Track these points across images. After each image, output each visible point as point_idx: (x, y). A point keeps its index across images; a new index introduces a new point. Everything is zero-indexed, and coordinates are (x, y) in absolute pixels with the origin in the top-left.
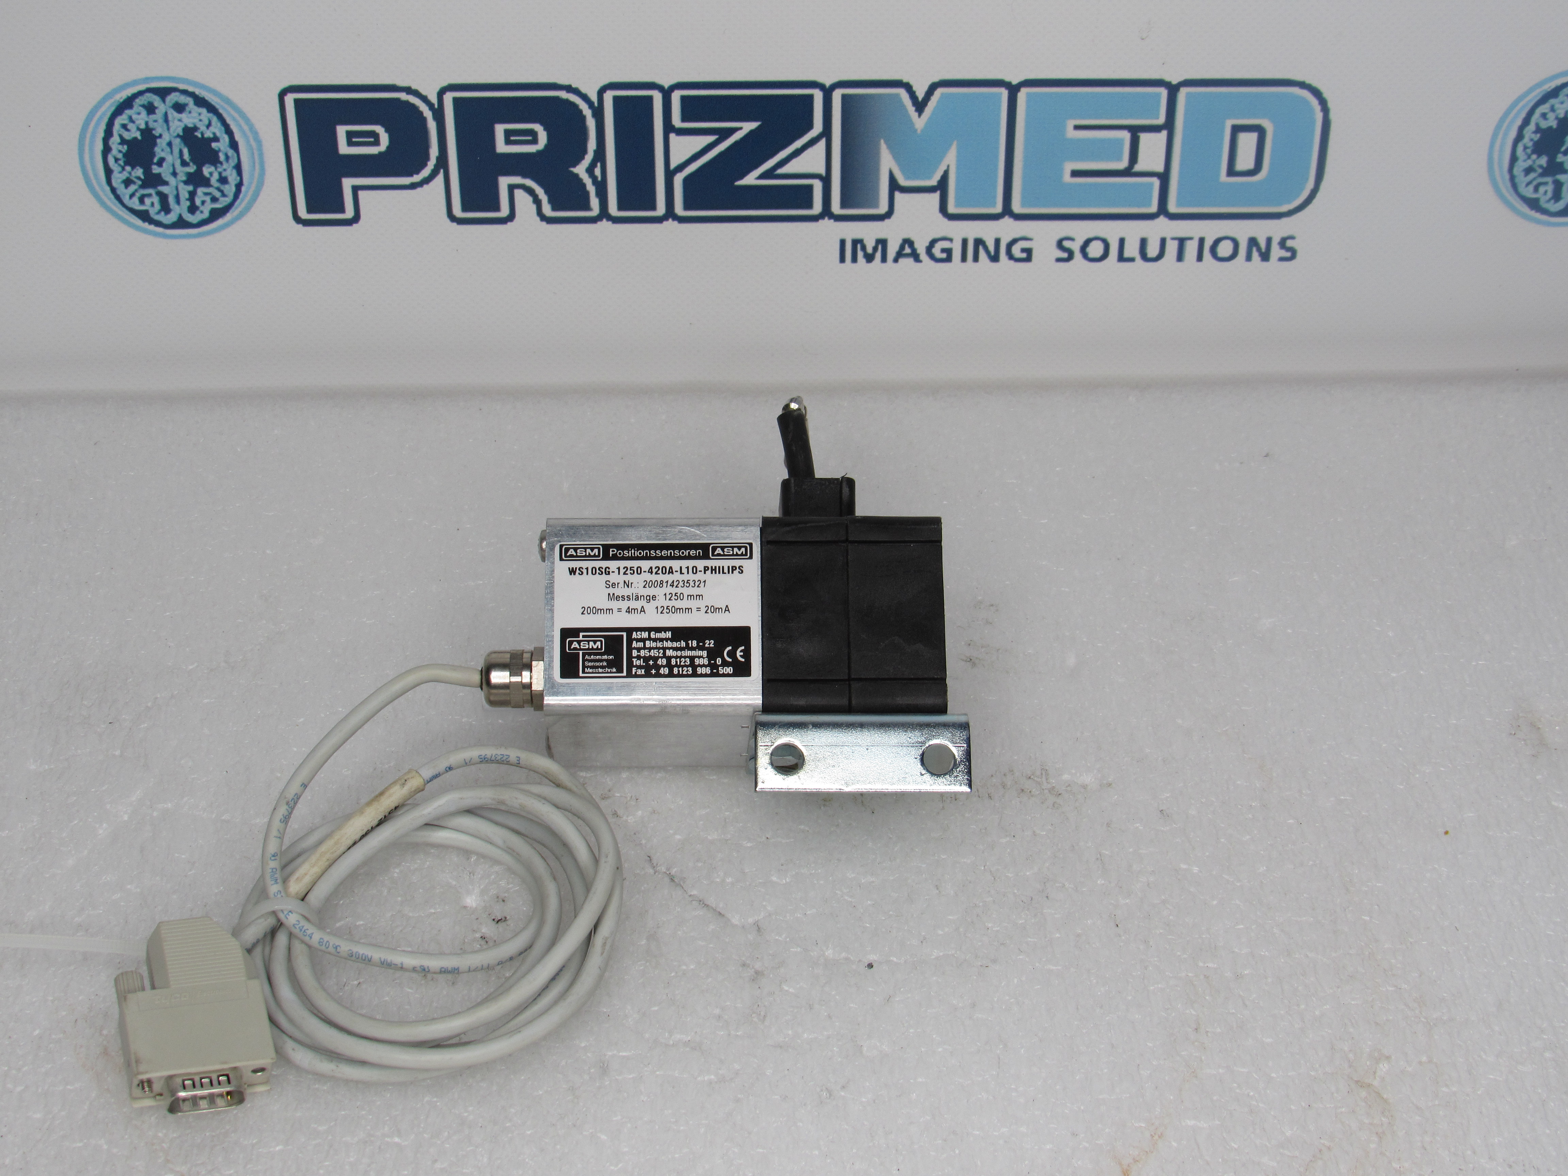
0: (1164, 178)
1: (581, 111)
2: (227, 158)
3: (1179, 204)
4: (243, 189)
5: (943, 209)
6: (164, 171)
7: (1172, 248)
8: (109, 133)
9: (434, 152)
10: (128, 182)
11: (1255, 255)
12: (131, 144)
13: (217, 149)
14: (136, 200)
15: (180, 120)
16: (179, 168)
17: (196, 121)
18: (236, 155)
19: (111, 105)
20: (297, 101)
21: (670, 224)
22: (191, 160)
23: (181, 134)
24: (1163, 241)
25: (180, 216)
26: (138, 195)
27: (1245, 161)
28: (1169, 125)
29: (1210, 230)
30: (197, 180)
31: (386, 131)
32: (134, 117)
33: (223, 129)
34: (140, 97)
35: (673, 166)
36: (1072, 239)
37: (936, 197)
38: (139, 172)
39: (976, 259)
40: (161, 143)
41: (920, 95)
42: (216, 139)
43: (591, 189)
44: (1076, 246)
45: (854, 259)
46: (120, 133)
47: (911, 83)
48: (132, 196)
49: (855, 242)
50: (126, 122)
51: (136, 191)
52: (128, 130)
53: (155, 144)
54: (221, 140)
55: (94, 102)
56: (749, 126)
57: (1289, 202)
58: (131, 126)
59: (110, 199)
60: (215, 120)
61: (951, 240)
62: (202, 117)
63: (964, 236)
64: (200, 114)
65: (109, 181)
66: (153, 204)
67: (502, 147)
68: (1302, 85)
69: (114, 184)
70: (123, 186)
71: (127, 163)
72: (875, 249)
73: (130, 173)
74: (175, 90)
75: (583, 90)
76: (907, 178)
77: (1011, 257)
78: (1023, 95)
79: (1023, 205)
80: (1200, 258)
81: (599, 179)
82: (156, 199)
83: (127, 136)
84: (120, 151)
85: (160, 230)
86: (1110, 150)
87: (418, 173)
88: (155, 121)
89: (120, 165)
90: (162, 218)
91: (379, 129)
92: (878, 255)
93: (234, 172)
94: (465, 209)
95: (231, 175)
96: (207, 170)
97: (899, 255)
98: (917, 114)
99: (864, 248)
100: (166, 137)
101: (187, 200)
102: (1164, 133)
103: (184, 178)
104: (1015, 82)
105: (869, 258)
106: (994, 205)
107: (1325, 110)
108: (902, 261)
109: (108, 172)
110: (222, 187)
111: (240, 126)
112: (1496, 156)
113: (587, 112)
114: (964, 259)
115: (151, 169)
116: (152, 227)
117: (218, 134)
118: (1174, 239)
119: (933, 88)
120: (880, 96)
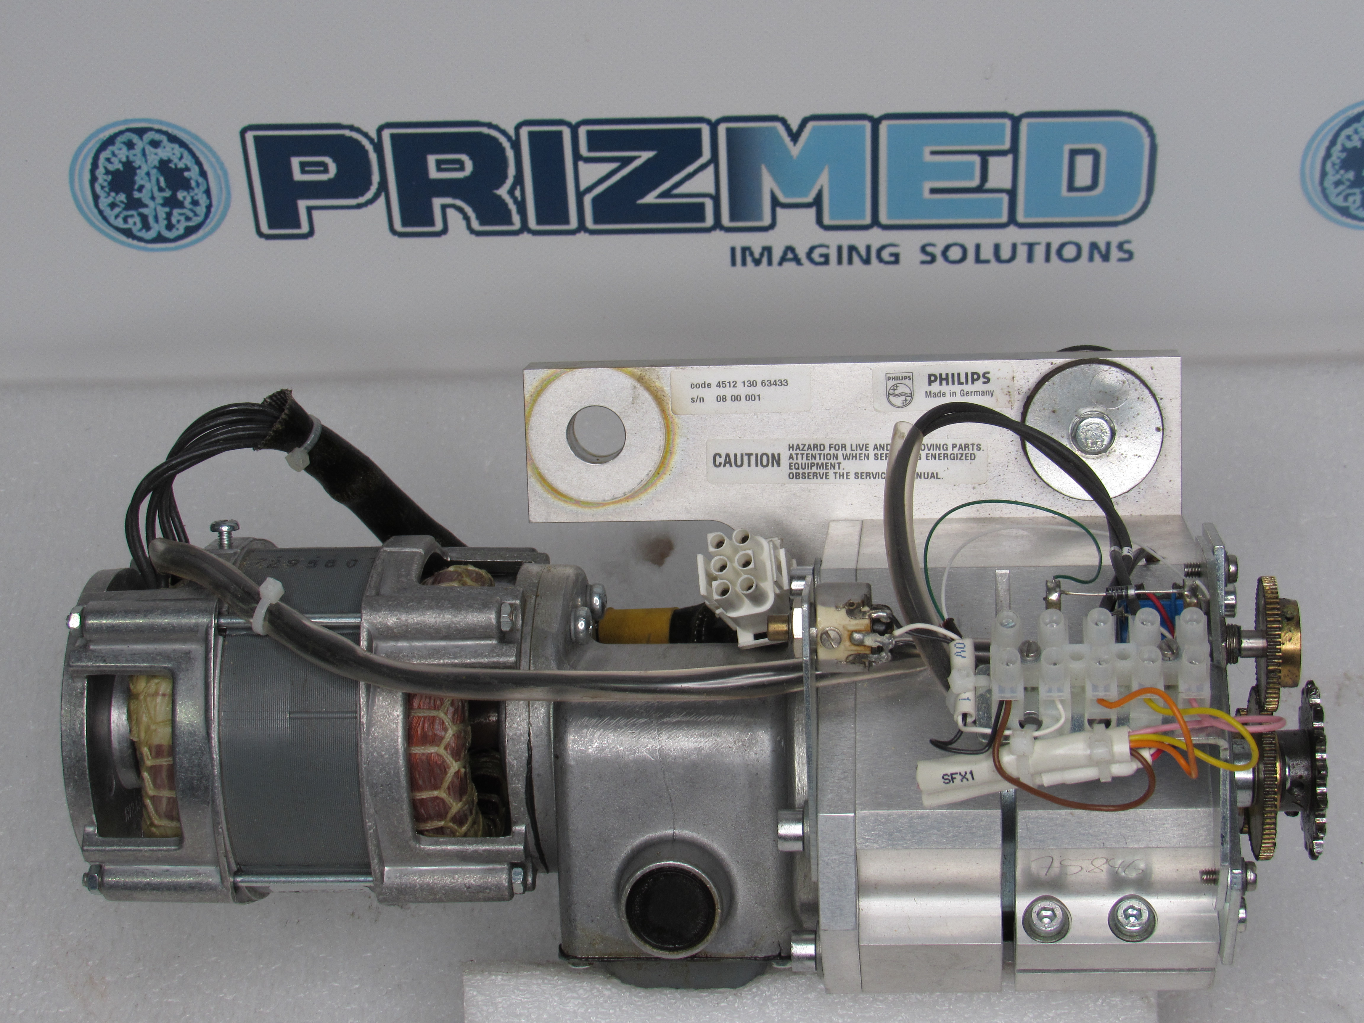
0: (1012, 193)
1: (500, 144)
2: (198, 184)
3: (1027, 215)
4: (213, 210)
5: (819, 221)
6: (144, 196)
7: (1022, 252)
8: (95, 165)
9: (376, 178)
10: (113, 206)
11: (1097, 256)
12: (115, 174)
13: (188, 177)
14: (120, 220)
15: (156, 154)
16: (157, 194)
17: (170, 155)
18: (205, 182)
19: (97, 142)
20: (256, 138)
21: (582, 236)
22: (167, 187)
23: (157, 165)
24: (1014, 247)
25: (159, 233)
26: (122, 216)
27: (1083, 177)
28: (1014, 149)
29: (1056, 237)
30: (172, 203)
31: (335, 161)
32: (117, 152)
33: (193, 161)
34: (121, 136)
35: (583, 187)
36: (933, 245)
37: (812, 212)
39: (850, 262)
40: (141, 173)
41: (795, 127)
42: (187, 169)
43: (513, 207)
44: (937, 251)
45: (744, 263)
46: (105, 165)
47: (787, 117)
48: (117, 217)
49: (745, 250)
50: (109, 156)
51: (120, 212)
52: (111, 163)
53: (135, 174)
54: (192, 170)
55: (81, 140)
56: (646, 155)
57: (1124, 212)
58: (113, 159)
59: (97, 219)
60: (186, 154)
61: (827, 247)
62: (175, 151)
63: (839, 243)
64: (173, 149)
65: (97, 205)
67: (434, 174)
68: (1130, 115)
69: (102, 206)
70: (109, 208)
71: (112, 189)
72: (762, 255)
73: (114, 198)
74: (151, 129)
76: (786, 195)
77: (881, 260)
78: (884, 127)
79: (890, 216)
80: (1048, 259)
81: (519, 199)
82: (137, 219)
83: (111, 168)
84: (105, 180)
85: (142, 244)
86: (962, 171)
87: (362, 195)
88: (135, 155)
89: (105, 192)
90: (143, 234)
91: (328, 160)
92: (765, 260)
93: (205, 196)
94: (404, 224)
95: (202, 198)
96: (181, 195)
97: (783, 260)
98: (792, 143)
99: (752, 254)
100: (145, 168)
101: (165, 219)
102: (1010, 158)
103: (161, 202)
104: (876, 115)
105: (757, 262)
106: (863, 217)
107: (1152, 135)
108: (786, 265)
109: (96, 198)
110: (194, 209)
111: (207, 158)
112: (1307, 171)
113: (506, 144)
114: (840, 262)
115: (132, 195)
116: (135, 242)
117: (189, 165)
118: (1024, 244)
119: (805, 122)
120: (759, 129)
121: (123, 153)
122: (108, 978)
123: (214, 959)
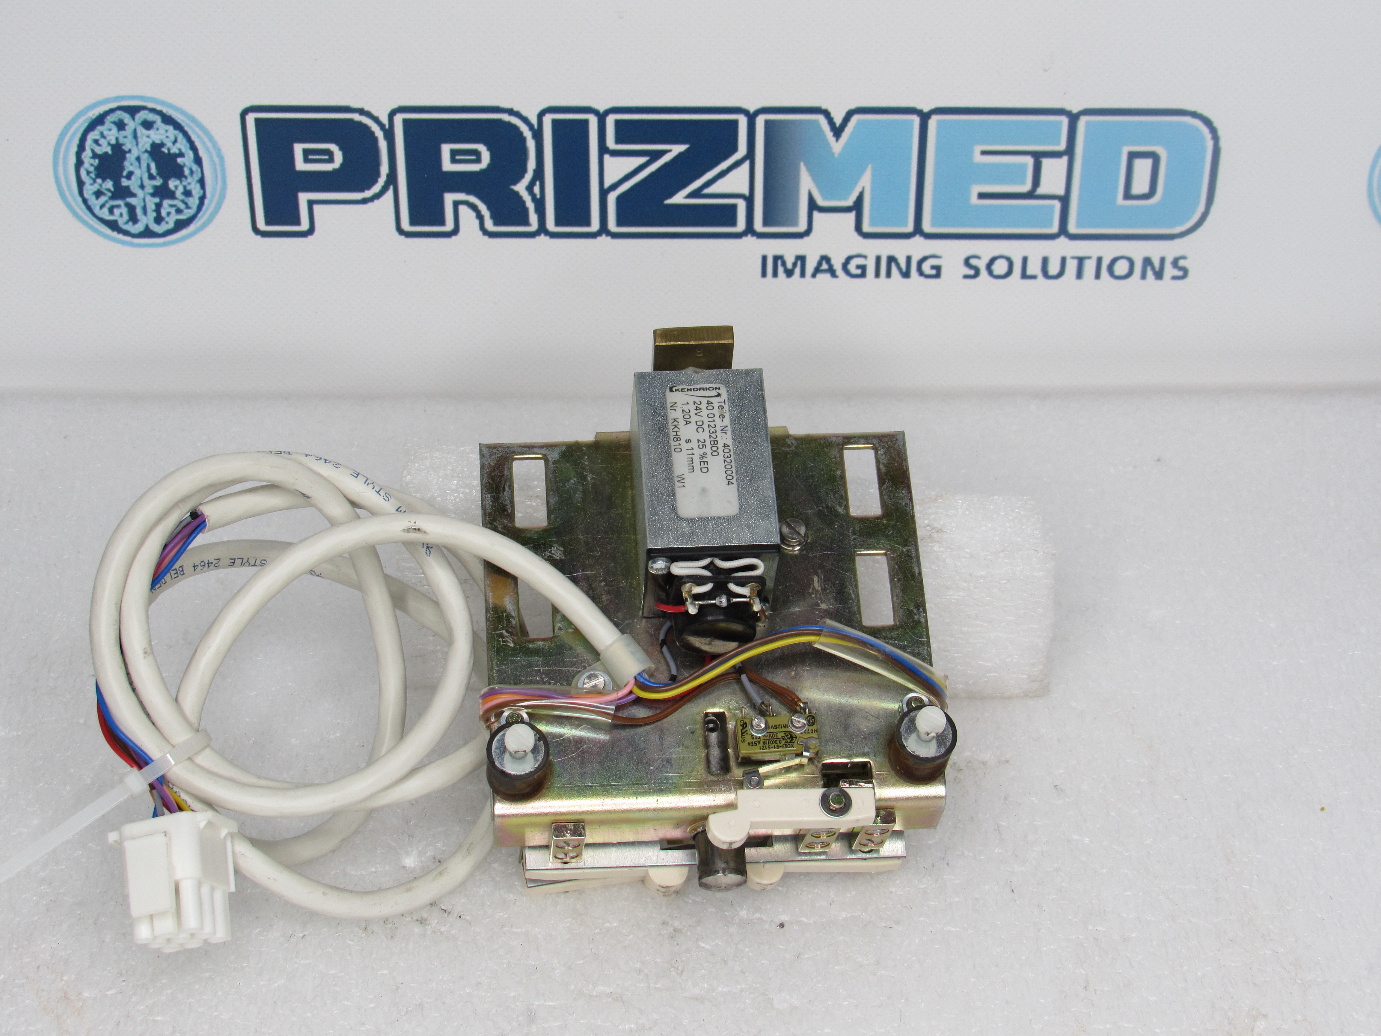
0: (1065, 200)
1: (521, 133)
2: (192, 172)
3: (1079, 225)
4: (206, 202)
5: (858, 228)
6: (132, 184)
7: (1072, 266)
8: (81, 147)
9: (384, 169)
10: (98, 194)
11: (1150, 273)
12: (103, 158)
13: (182, 164)
14: (106, 210)
15: (148, 137)
16: (147, 182)
17: (163, 138)
18: (199, 170)
19: (84, 122)
20: (258, 121)
21: (604, 239)
22: (158, 174)
23: (149, 149)
24: (1063, 260)
25: (147, 227)
26: (108, 206)
27: (1141, 185)
28: (1070, 151)
29: (1108, 250)
30: (163, 192)
31: (341, 149)
32: (106, 133)
33: (188, 145)
34: (112, 115)
35: (607, 185)
36: (978, 257)
37: (852, 216)
38: (109, 184)
39: (889, 275)
40: (130, 158)
41: (838, 121)
42: (181, 155)
43: (530, 206)
44: (982, 264)
45: (775, 274)
46: (92, 147)
47: (830, 109)
48: (102, 207)
49: (776, 258)
50: (97, 137)
51: (106, 202)
52: (99, 145)
53: (124, 158)
54: (186, 156)
55: (68, 118)
56: (678, 149)
57: (1181, 224)
58: (102, 141)
59: (81, 209)
60: (180, 136)
61: (865, 257)
62: (169, 134)
63: (878, 253)
64: (167, 131)
65: (81, 193)
66: (121, 215)
67: (447, 166)
68: (1194, 115)
69: (86, 195)
70: (94, 197)
71: (98, 176)
72: (795, 265)
73: (101, 185)
74: (144, 108)
75: (524, 113)
76: (825, 198)
77: (921, 273)
78: (933, 122)
79: (933, 224)
80: (1098, 276)
81: (538, 196)
82: (124, 210)
83: (99, 151)
84: (92, 165)
85: (128, 239)
86: (1015, 173)
87: (369, 188)
88: (125, 137)
89: (91, 178)
90: (130, 227)
91: (334, 147)
92: (798, 271)
93: (198, 186)
94: (413, 222)
95: (195, 188)
96: (172, 184)
97: (817, 270)
98: (834, 139)
99: (784, 264)
100: (135, 153)
101: (154, 211)
102: (1065, 159)
103: (151, 191)
104: (926, 109)
105: (789, 273)
106: (905, 224)
107: (1216, 138)
108: (820, 276)
109: (81, 184)
110: (187, 200)
111: (204, 143)
112: (1375, 183)
113: (528, 134)
114: (877, 275)
115: (120, 182)
116: (121, 236)
117: (184, 150)
118: (1073, 258)
119: (849, 115)
120: (800, 121)
121: (112, 135)
122: (86, 994)
123: (207, 974)
